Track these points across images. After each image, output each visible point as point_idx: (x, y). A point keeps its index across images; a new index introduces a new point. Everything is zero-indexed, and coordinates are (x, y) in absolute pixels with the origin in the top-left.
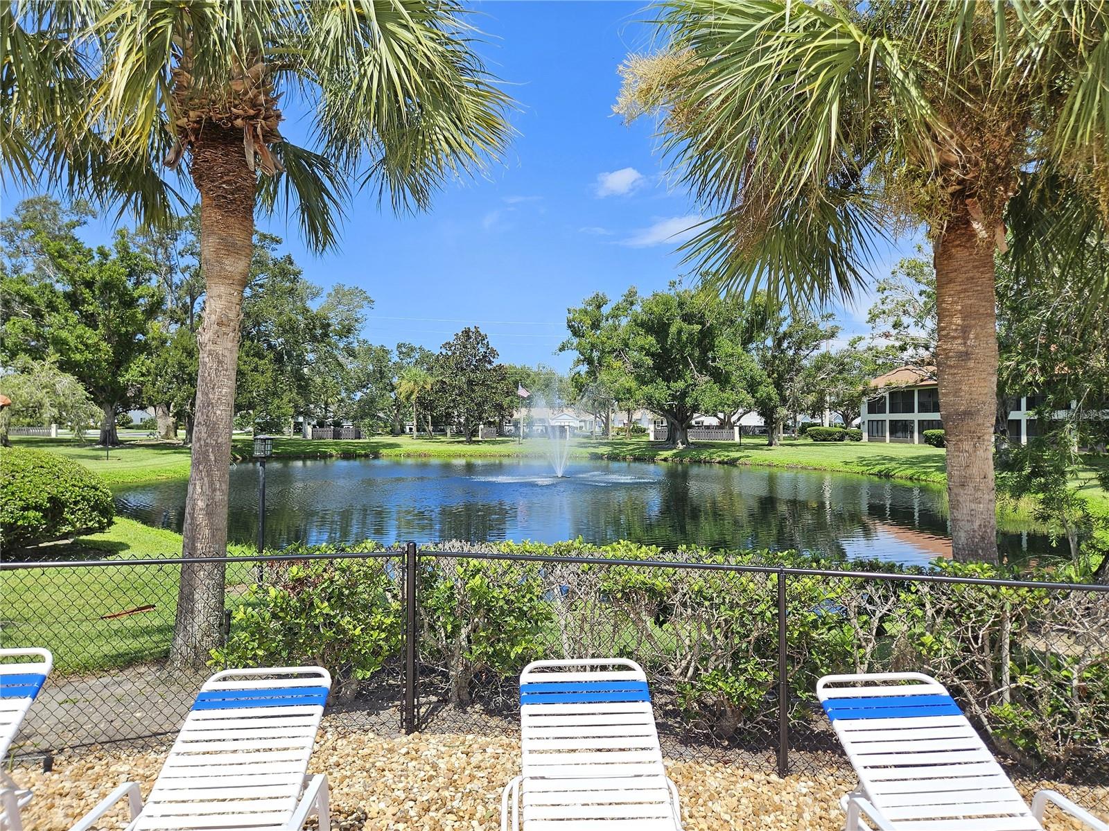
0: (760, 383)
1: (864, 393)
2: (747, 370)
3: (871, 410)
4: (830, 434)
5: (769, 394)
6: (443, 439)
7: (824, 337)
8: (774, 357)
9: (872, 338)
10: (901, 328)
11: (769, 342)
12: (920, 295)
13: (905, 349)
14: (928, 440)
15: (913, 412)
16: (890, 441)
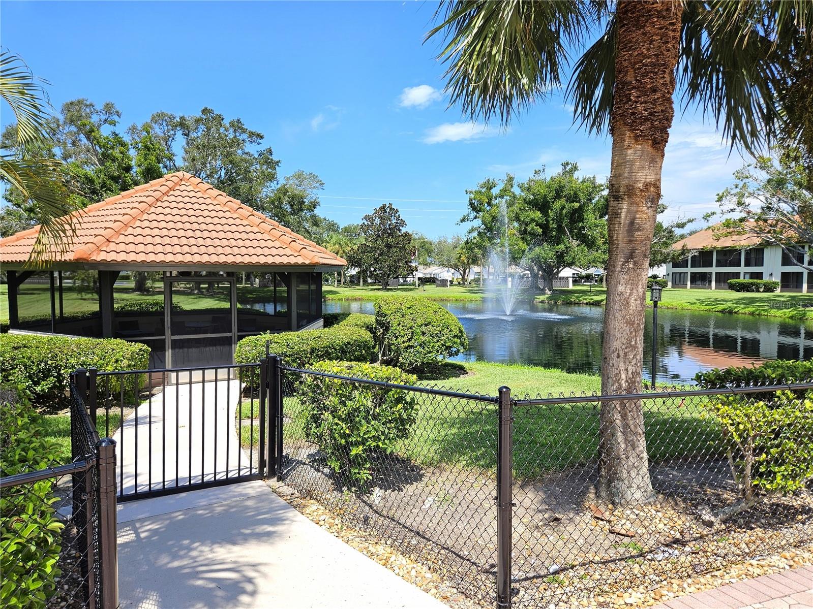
3: (675, 265)
6: (358, 287)
9: (723, 213)
14: (732, 287)
15: (712, 266)
16: (691, 288)
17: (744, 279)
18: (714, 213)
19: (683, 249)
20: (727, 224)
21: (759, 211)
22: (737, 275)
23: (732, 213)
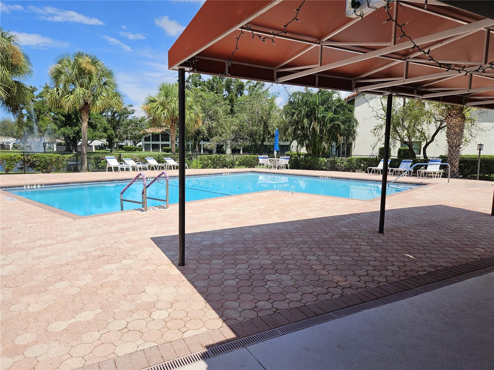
0: (108, 129)
1: (144, 134)
2: (103, 124)
3: (145, 140)
4: (131, 149)
5: (112, 133)
7: (130, 113)
8: (112, 120)
11: (110, 114)
14: (164, 151)
15: (159, 141)
16: (152, 151)
22: (168, 145)
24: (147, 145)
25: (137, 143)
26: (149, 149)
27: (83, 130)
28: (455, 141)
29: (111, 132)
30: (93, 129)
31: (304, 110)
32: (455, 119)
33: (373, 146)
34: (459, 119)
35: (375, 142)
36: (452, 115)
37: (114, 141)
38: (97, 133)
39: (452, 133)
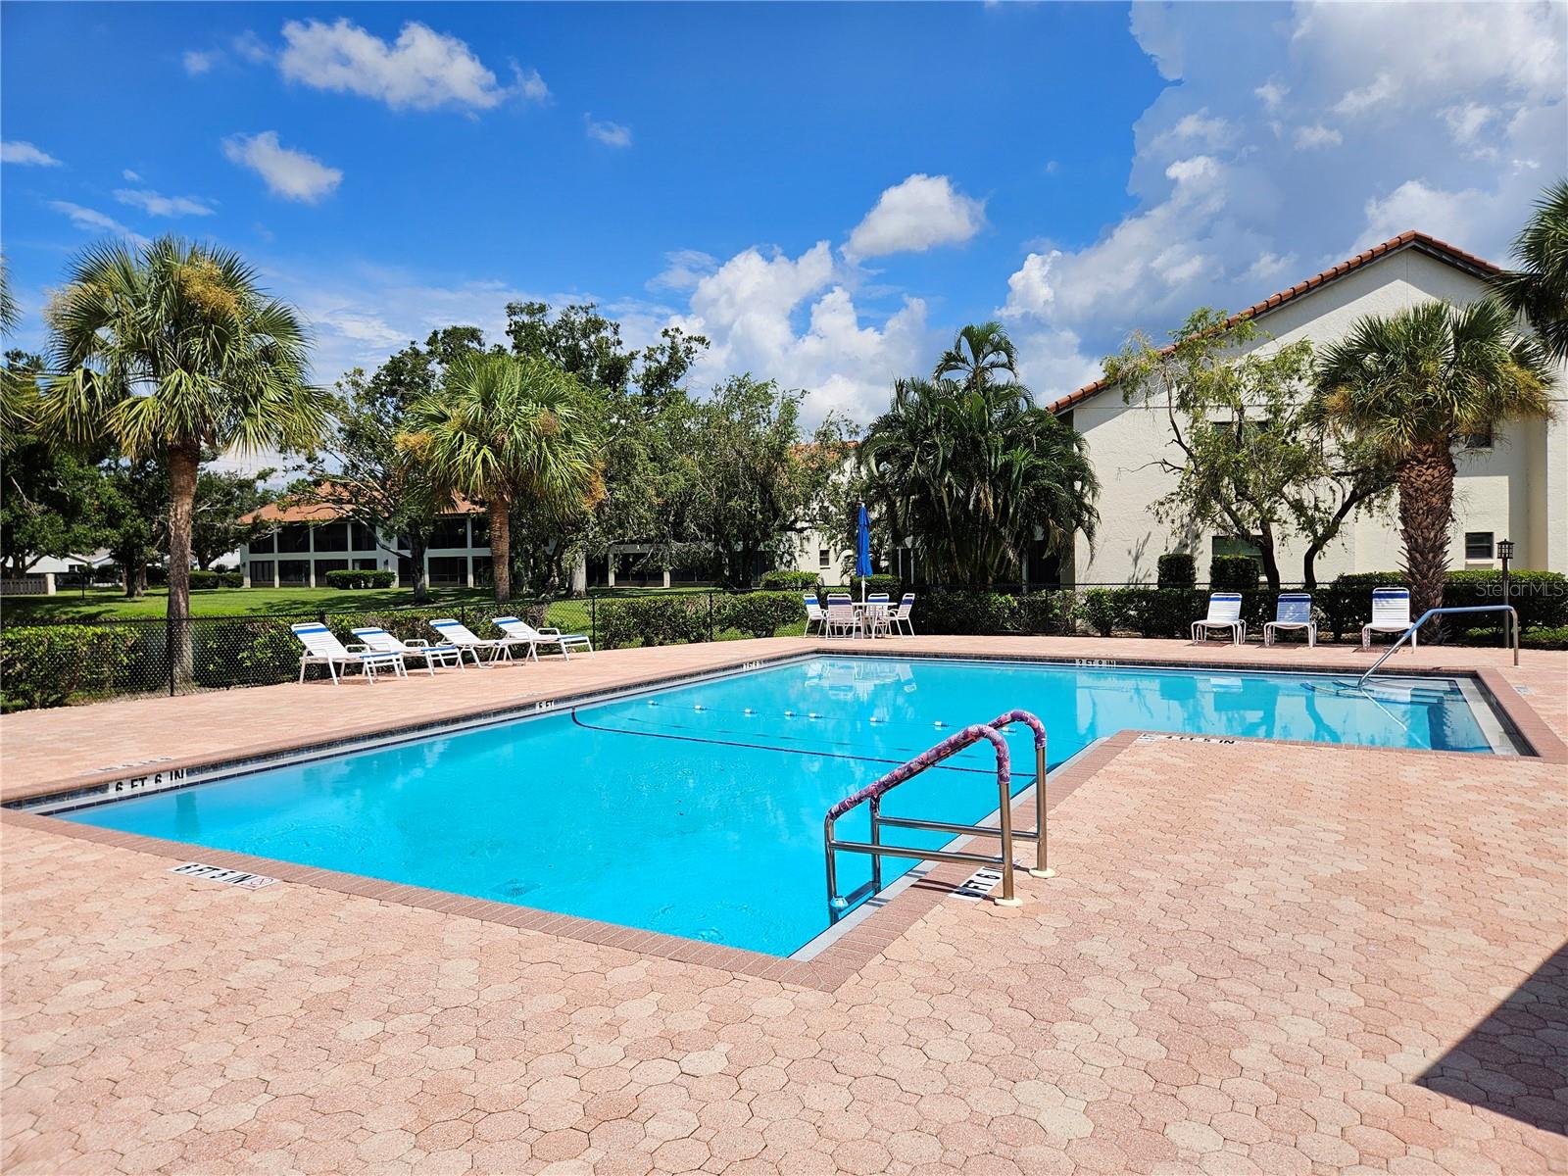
0: (123, 516)
1: (252, 529)
3: (254, 549)
5: (137, 529)
8: (135, 481)
10: (316, 463)
12: (340, 432)
13: (320, 485)
14: (332, 583)
15: (309, 551)
16: (280, 585)
17: (354, 569)
18: (273, 470)
19: (254, 521)
20: (293, 489)
21: (339, 472)
22: (343, 564)
23: (299, 471)
24: (260, 565)
25: (210, 561)
26: (267, 578)
27: (178, 528)
28: (1432, 535)
29: (134, 523)
30: (64, 516)
31: (944, 445)
32: (1431, 470)
33: (1134, 553)
34: (1442, 468)
35: (1141, 542)
36: (1420, 456)
37: (143, 557)
38: (79, 529)
39: (1421, 512)
